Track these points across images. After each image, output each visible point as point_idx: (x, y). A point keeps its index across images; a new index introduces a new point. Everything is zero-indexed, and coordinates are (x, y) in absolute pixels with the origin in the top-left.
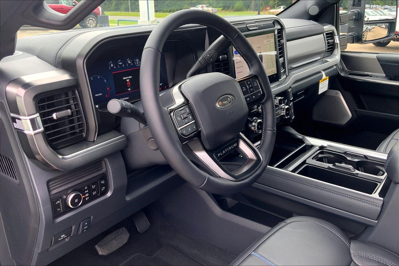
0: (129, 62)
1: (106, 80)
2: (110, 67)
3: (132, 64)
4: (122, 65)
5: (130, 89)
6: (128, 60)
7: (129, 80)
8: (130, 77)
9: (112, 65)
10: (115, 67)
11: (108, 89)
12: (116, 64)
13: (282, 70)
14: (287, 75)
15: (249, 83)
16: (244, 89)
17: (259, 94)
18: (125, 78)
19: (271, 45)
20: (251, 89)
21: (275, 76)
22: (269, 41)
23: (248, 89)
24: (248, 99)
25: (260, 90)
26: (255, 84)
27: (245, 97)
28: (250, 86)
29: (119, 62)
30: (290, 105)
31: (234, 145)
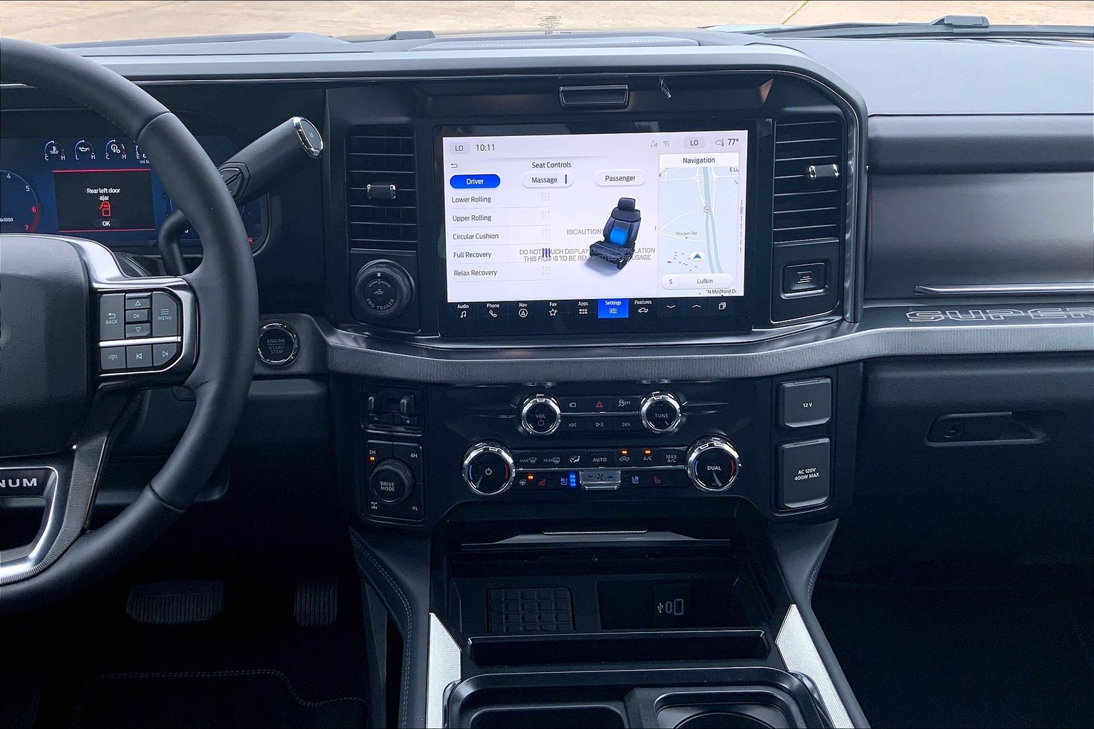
0: (116, 150)
1: (31, 186)
2: (49, 154)
3: (124, 156)
4: (88, 153)
5: (107, 223)
6: (113, 143)
7: (107, 198)
8: (111, 191)
9: (54, 151)
10: (63, 158)
11: (34, 210)
12: (69, 150)
13: (804, 289)
14: (843, 319)
15: (138, 304)
16: (110, 318)
17: (166, 355)
18: (96, 191)
19: (713, 176)
20: (138, 327)
21: (724, 305)
22: (698, 161)
23: (126, 323)
24: (113, 357)
25: (174, 339)
26: (164, 315)
27: (102, 344)
28: (137, 316)
29: (81, 145)
30: (787, 446)
31: (21, 482)
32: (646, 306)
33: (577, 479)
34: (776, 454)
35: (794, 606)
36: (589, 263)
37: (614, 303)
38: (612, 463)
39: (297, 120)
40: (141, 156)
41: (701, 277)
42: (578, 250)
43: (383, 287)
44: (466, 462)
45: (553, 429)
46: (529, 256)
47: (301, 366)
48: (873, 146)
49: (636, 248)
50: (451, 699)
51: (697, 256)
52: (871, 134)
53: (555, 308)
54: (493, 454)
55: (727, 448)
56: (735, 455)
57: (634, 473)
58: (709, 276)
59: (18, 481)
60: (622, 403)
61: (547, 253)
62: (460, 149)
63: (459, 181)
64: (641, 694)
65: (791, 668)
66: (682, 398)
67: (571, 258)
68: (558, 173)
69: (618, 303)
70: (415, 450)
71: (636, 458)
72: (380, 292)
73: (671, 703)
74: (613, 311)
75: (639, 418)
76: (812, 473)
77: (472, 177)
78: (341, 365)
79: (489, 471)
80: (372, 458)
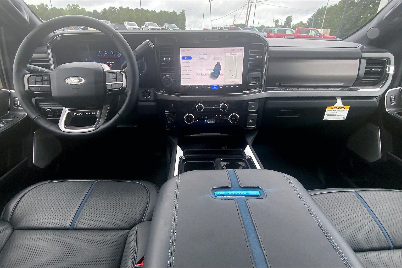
3: (114, 55)
4: (107, 54)
6: (112, 52)
7: (111, 64)
8: (112, 63)
9: (100, 54)
10: (102, 55)
12: (103, 53)
13: (253, 83)
14: (261, 90)
15: (114, 75)
16: (108, 78)
17: (120, 86)
18: (109, 63)
19: (237, 58)
20: (114, 80)
21: (238, 86)
22: (234, 54)
23: (111, 79)
24: (109, 86)
25: (121, 82)
26: (119, 77)
27: (107, 84)
28: (113, 77)
29: (105, 52)
30: (248, 115)
31: (92, 113)
32: (222, 86)
33: (207, 121)
34: (246, 116)
35: (248, 145)
36: (210, 77)
37: (215, 86)
38: (214, 118)
39: (148, 40)
40: (118, 55)
41: (233, 80)
42: (208, 74)
43: (168, 81)
44: (185, 117)
45: (202, 110)
46: (198, 75)
47: (152, 99)
48: (270, 52)
49: (220, 74)
50: (180, 159)
51: (233, 76)
52: (269, 50)
53: (203, 87)
54: (190, 115)
55: (237, 115)
56: (238, 116)
57: (218, 120)
58: (235, 80)
59: (91, 113)
60: (216, 106)
61: (202, 74)
62: (183, 50)
63: (183, 58)
64: (217, 159)
65: (247, 155)
66: (228, 105)
67: (207, 76)
68: (204, 56)
69: (216, 86)
70: (174, 115)
71: (218, 117)
72: (167, 82)
73: (223, 161)
74: (215, 87)
75: (219, 109)
76: (253, 121)
77: (186, 57)
78: (159, 97)
79: (189, 119)
80: (166, 117)
